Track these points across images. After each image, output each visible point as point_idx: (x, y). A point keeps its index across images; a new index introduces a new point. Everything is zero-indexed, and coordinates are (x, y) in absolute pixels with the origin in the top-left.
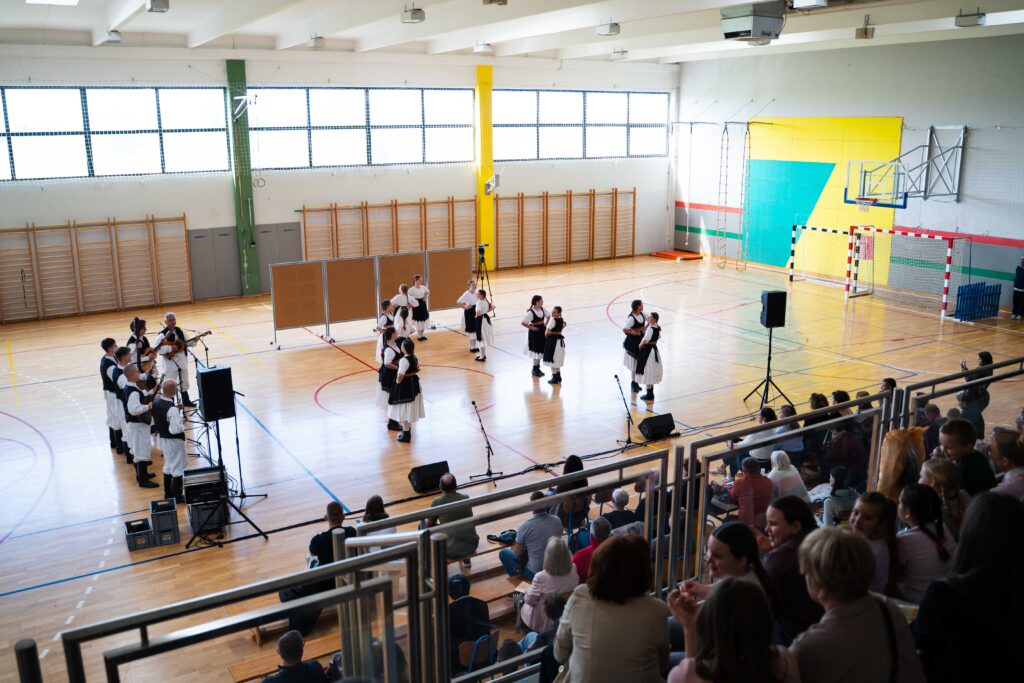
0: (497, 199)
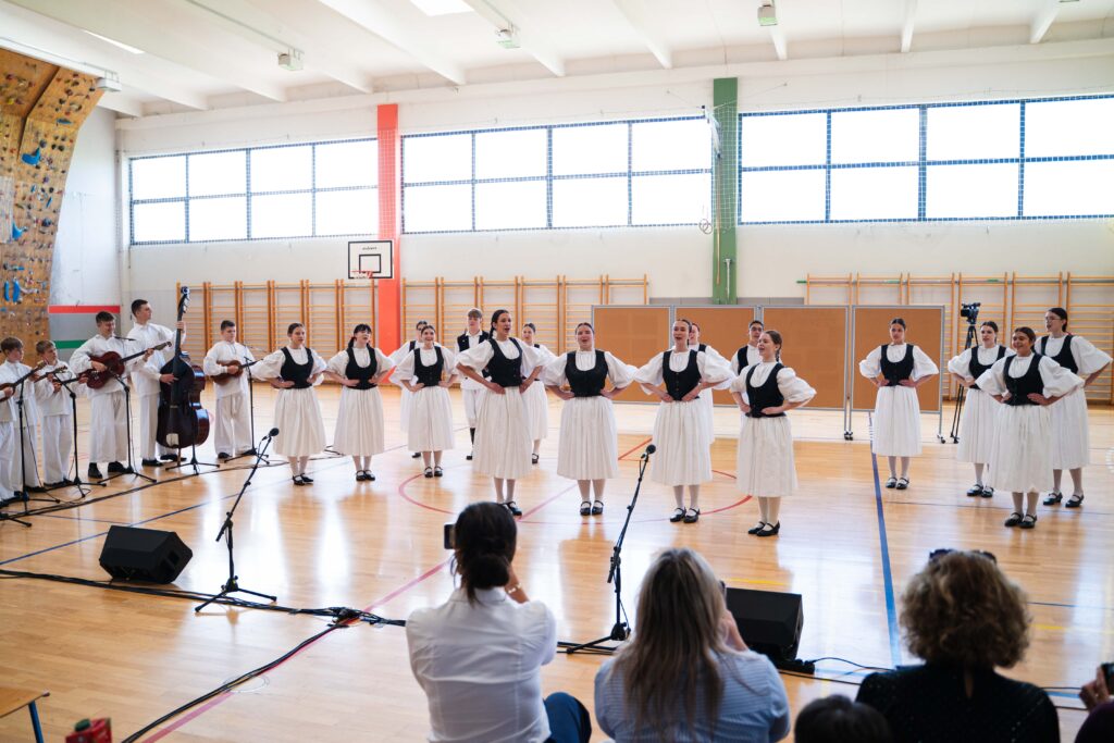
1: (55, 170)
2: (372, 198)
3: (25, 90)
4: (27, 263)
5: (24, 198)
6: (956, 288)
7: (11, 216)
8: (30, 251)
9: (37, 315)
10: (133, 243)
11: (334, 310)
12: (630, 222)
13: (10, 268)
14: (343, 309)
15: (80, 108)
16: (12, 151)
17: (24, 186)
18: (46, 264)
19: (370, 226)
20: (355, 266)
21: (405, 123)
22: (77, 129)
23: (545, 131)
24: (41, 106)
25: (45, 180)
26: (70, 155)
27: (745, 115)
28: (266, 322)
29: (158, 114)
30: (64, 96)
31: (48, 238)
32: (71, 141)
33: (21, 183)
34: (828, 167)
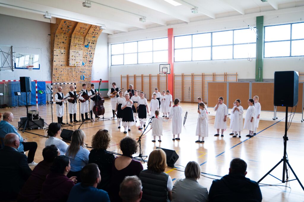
1: (92, 48)
2: (166, 53)
3: (85, 30)
4: (86, 71)
5: (85, 56)
7: (82, 60)
8: (87, 68)
9: (88, 83)
10: (112, 65)
11: (157, 82)
12: (233, 58)
13: (82, 72)
14: (159, 82)
15: (98, 34)
16: (82, 45)
17: (85, 53)
18: (90, 71)
19: (166, 60)
20: (161, 71)
21: (175, 33)
22: (97, 38)
23: (210, 33)
24: (89, 34)
25: (90, 51)
26: (96, 45)
27: (265, 26)
28: (141, 85)
29: (117, 33)
30: (94, 31)
31: (91, 65)
32: (96, 41)
33: (85, 52)
34: (291, 40)
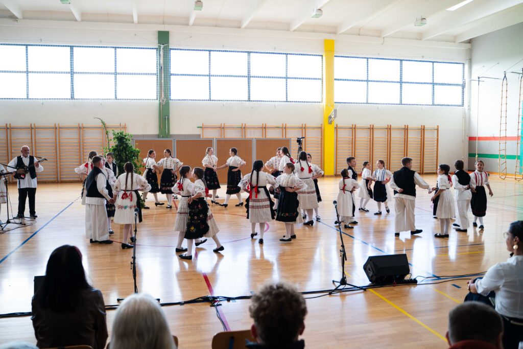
0: (336, 128)
6: (264, 130)
12: (116, 97)
23: (69, 48)
27: (172, 49)
34: (209, 76)
